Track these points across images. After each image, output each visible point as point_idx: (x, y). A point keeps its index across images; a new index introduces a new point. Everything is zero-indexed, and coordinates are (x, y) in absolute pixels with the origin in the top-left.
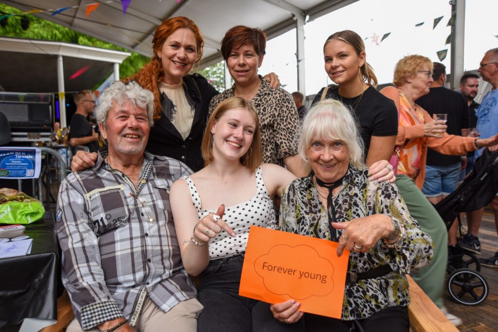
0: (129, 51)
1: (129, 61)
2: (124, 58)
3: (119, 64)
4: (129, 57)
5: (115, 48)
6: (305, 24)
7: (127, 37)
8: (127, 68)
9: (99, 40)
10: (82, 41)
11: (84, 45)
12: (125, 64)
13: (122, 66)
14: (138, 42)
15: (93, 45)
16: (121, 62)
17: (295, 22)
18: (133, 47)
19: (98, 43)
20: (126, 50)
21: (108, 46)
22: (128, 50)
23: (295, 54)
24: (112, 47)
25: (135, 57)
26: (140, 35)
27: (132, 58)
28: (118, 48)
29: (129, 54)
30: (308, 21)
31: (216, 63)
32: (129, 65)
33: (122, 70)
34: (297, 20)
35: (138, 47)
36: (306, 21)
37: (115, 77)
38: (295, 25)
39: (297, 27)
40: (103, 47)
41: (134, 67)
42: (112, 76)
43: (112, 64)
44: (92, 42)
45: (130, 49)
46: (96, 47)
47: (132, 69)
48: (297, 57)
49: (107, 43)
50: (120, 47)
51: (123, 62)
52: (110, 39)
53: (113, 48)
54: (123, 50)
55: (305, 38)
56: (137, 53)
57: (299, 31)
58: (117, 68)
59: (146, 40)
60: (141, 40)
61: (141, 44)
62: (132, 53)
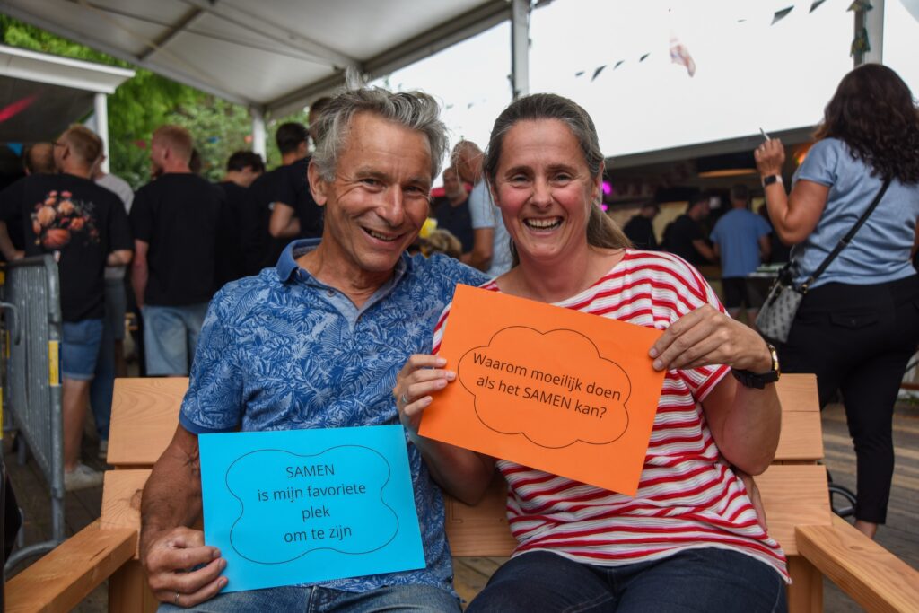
0: (130, 67)
1: (130, 88)
2: (119, 82)
3: (107, 94)
4: (133, 79)
5: (95, 57)
6: (529, 11)
7: (125, 35)
8: (125, 105)
9: (59, 38)
10: (14, 38)
11: (21, 46)
12: (120, 94)
13: (112, 100)
14: (152, 45)
15: (43, 48)
16: (111, 89)
17: (510, 7)
18: (141, 56)
19: (55, 43)
20: (124, 64)
21: (75, 49)
22: (128, 64)
23: (509, 77)
25: (145, 80)
26: (157, 30)
27: (138, 83)
28: (104, 57)
29: (131, 74)
30: (536, 5)
32: (130, 98)
33: (115, 108)
34: (512, 2)
35: (152, 57)
36: (532, 6)
38: (507, 13)
39: (512, 18)
40: (65, 54)
41: (142, 104)
43: (91, 96)
44: (40, 40)
45: (134, 60)
46: (49, 53)
47: (138, 108)
48: (513, 83)
49: (76, 44)
50: (106, 54)
51: (117, 90)
52: (83, 35)
53: (91, 57)
54: (116, 64)
55: (530, 42)
56: (149, 70)
57: (519, 29)
58: (101, 105)
59: (171, 43)
60: (160, 41)
61: (160, 51)
62: (137, 72)
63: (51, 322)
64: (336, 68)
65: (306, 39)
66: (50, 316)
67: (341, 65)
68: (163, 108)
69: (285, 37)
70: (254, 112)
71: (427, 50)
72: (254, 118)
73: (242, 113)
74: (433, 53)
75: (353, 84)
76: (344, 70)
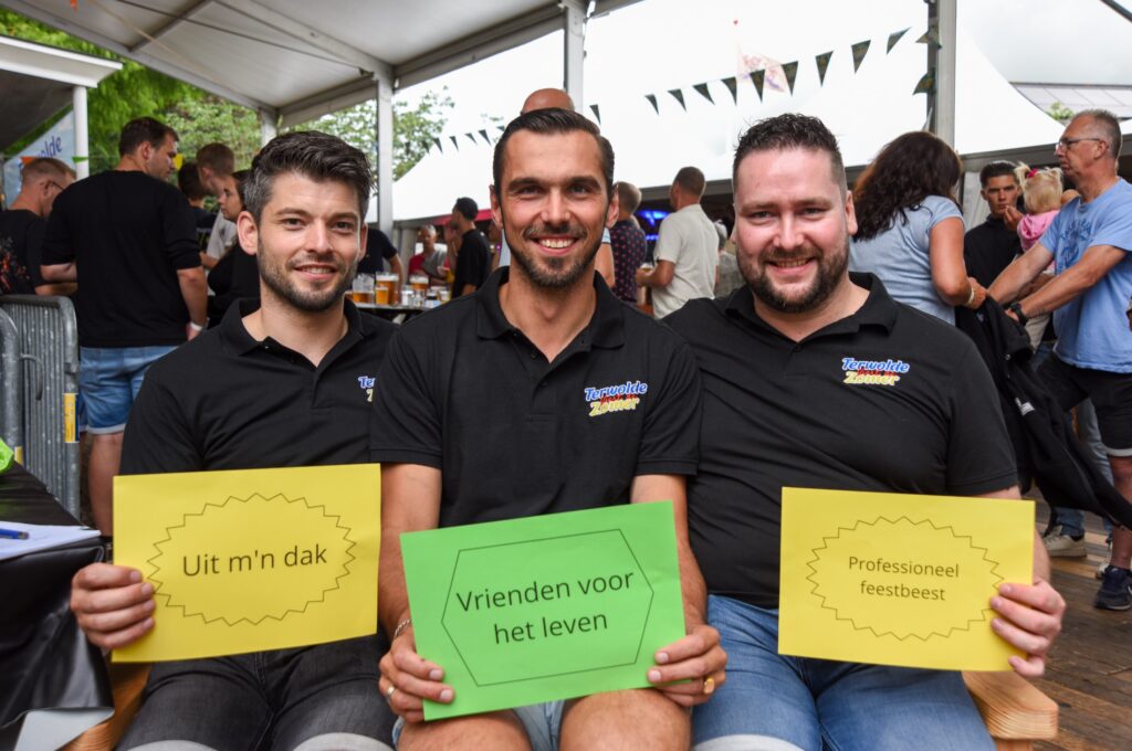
0: (114, 58)
1: (115, 81)
2: (102, 75)
3: (87, 88)
4: (118, 72)
5: (76, 46)
6: (585, 20)
7: (112, 21)
8: (109, 102)
9: (28, 20)
12: (104, 88)
13: (94, 95)
14: (146, 35)
15: (9, 30)
16: (93, 84)
17: (564, 14)
18: (131, 48)
19: (24, 27)
20: (108, 54)
21: (54, 38)
22: (113, 54)
24: (66, 41)
25: (132, 75)
26: (150, 18)
27: (126, 76)
28: (84, 45)
29: (119, 66)
30: (592, 15)
31: (354, 105)
32: (113, 93)
34: (566, 8)
35: (145, 48)
36: (588, 15)
37: (73, 123)
38: (560, 20)
39: (566, 27)
40: (39, 40)
41: (128, 100)
42: (67, 119)
43: (69, 89)
44: (7, 23)
45: (123, 52)
46: (17, 37)
47: (123, 105)
49: (51, 30)
50: (88, 43)
51: (99, 84)
52: (63, 21)
53: (71, 45)
54: (98, 54)
55: (585, 54)
56: (140, 64)
57: (571, 35)
58: (81, 99)
59: (169, 34)
60: (156, 31)
61: (155, 42)
62: (124, 64)
63: (66, 371)
64: (362, 71)
65: (329, 37)
66: (67, 365)
67: (368, 69)
68: (153, 106)
69: (305, 34)
70: (264, 116)
71: (468, 57)
72: (264, 123)
73: (251, 116)
74: (474, 60)
75: (384, 90)
76: (372, 74)
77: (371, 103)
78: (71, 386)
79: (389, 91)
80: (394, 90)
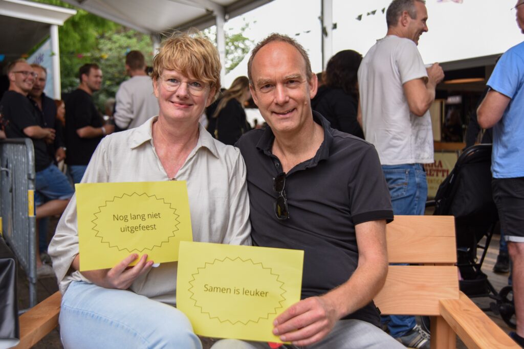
0: (72, 8)
1: (73, 23)
2: (66, 18)
3: (59, 26)
4: (73, 17)
8: (68, 34)
12: (66, 26)
13: (61, 29)
16: (61, 23)
18: (81, 1)
20: (67, 5)
22: (69, 5)
23: (319, 18)
25: (82, 17)
27: (78, 18)
29: (74, 12)
32: (70, 28)
35: (87, 1)
37: (51, 45)
41: (79, 32)
42: (47, 44)
43: (48, 26)
47: (76, 36)
48: (322, 21)
51: (64, 23)
54: (63, 5)
56: (85, 10)
58: (55, 32)
62: (78, 12)
63: (29, 178)
64: (207, 10)
66: (29, 175)
67: (211, 8)
68: (94, 35)
70: (154, 38)
72: (154, 42)
73: (147, 39)
75: (219, 20)
76: (212, 12)
77: (213, 28)
78: (32, 186)
79: (222, 20)
80: (226, 20)
